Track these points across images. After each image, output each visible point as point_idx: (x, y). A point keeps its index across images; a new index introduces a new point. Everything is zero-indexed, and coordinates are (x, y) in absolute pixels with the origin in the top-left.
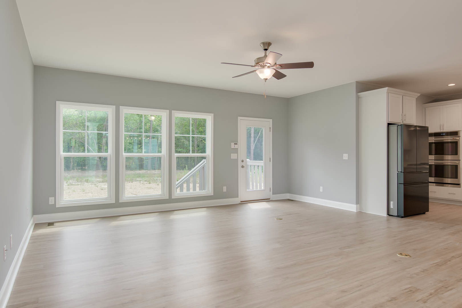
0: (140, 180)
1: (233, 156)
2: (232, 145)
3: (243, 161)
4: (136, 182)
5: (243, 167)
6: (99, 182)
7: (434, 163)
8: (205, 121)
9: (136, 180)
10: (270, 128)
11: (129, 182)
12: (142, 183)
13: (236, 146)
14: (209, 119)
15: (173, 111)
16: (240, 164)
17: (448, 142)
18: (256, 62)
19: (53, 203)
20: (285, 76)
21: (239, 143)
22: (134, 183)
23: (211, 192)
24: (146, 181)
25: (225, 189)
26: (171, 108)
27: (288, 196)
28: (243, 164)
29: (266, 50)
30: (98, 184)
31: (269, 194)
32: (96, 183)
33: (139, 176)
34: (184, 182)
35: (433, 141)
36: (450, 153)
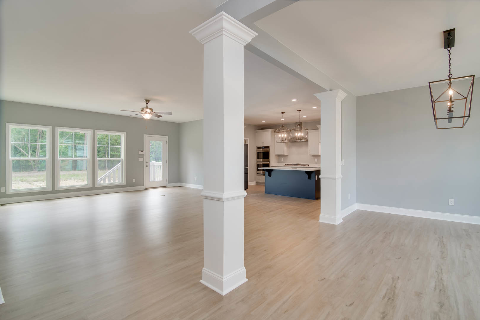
0: (75, 179)
1: (140, 159)
2: (139, 152)
3: (147, 163)
4: (70, 181)
5: (147, 166)
6: (34, 181)
7: (262, 163)
8: (120, 136)
9: (71, 179)
10: (167, 142)
11: (64, 181)
12: (77, 181)
13: (142, 153)
14: (122, 136)
15: (96, 131)
16: (145, 164)
17: (261, 152)
18: (141, 110)
19: (4, 191)
20: (162, 116)
21: (144, 151)
22: (68, 181)
23: (124, 182)
24: (80, 179)
25: (134, 181)
26: (94, 128)
27: (179, 184)
28: (147, 164)
29: (147, 103)
30: (33, 183)
31: (166, 183)
32: (31, 182)
33: (74, 175)
34: (106, 177)
35: (262, 151)
36: (262, 158)
